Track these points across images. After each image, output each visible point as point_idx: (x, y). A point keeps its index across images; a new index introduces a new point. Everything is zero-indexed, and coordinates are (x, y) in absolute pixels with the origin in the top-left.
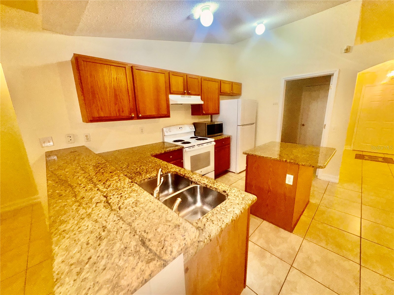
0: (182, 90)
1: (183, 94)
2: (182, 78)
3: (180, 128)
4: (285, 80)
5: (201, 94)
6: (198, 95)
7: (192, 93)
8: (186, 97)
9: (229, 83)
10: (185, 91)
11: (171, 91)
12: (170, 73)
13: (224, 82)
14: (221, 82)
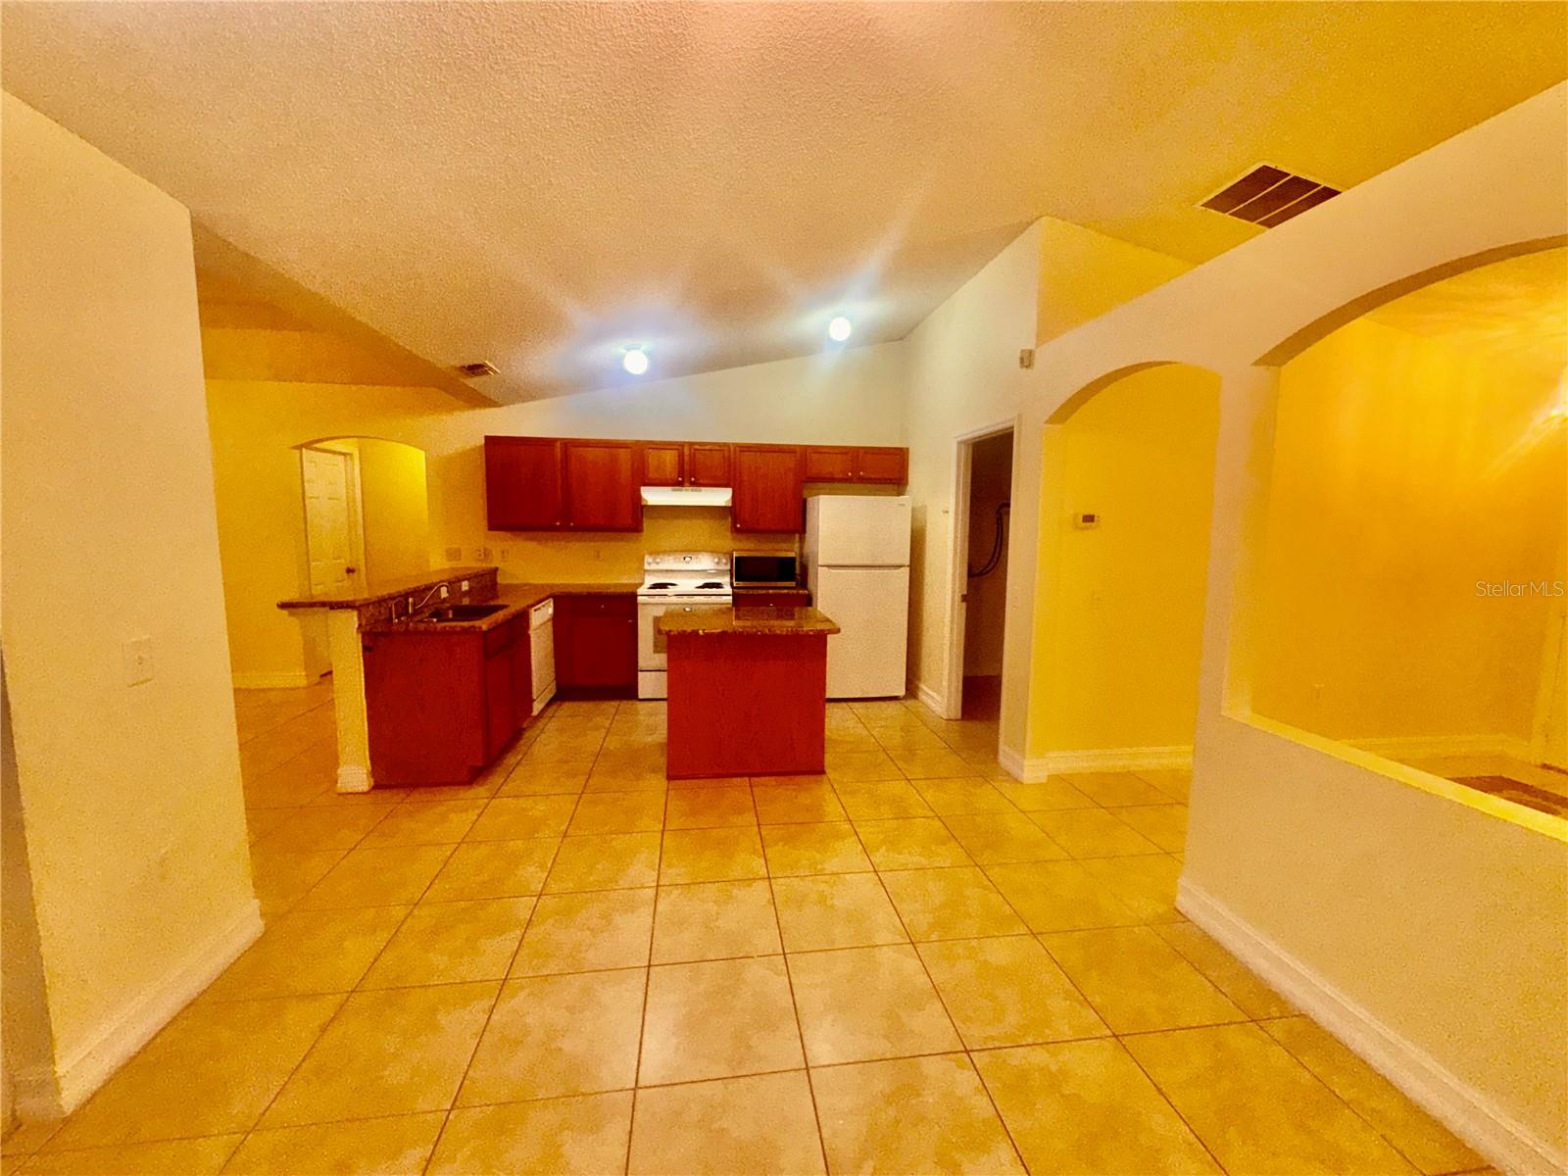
1: (678, 484)
2: (676, 451)
3: (684, 558)
4: (959, 443)
5: (732, 483)
6: (724, 486)
7: (701, 481)
8: (686, 490)
9: (844, 450)
10: (681, 479)
11: (647, 480)
12: (645, 446)
13: (820, 451)
14: (805, 453)
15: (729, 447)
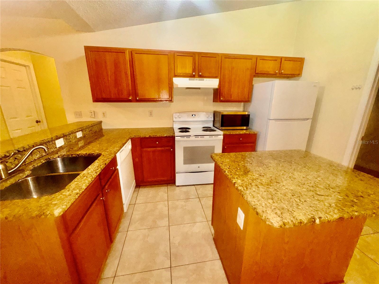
0: (192, 73)
1: (192, 76)
2: (192, 58)
3: (192, 115)
5: (219, 76)
7: (204, 75)
8: (196, 80)
9: (274, 59)
10: (194, 73)
11: (176, 74)
12: (175, 54)
13: (263, 58)
14: (257, 59)
15: (219, 56)
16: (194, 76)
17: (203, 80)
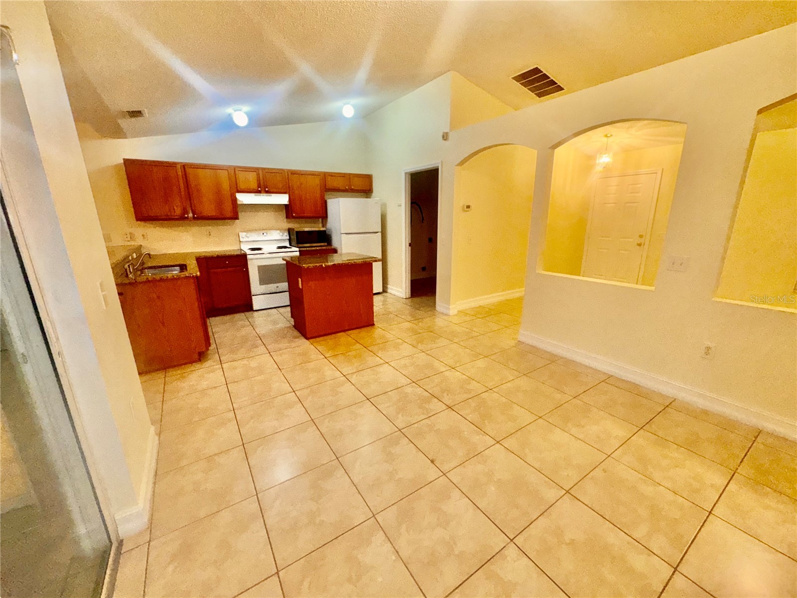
0: (257, 188)
1: (258, 192)
2: (255, 173)
3: (263, 234)
4: (406, 173)
5: (288, 191)
6: (285, 193)
7: (272, 191)
8: (263, 195)
9: (343, 175)
10: (259, 189)
11: (239, 190)
12: (236, 169)
13: (332, 175)
14: (325, 176)
15: (284, 171)
16: (260, 192)
17: (271, 196)
